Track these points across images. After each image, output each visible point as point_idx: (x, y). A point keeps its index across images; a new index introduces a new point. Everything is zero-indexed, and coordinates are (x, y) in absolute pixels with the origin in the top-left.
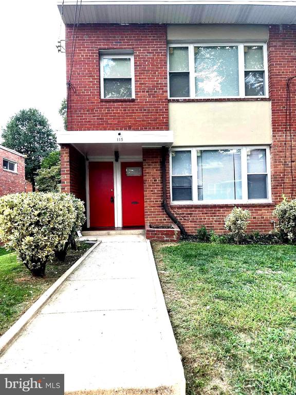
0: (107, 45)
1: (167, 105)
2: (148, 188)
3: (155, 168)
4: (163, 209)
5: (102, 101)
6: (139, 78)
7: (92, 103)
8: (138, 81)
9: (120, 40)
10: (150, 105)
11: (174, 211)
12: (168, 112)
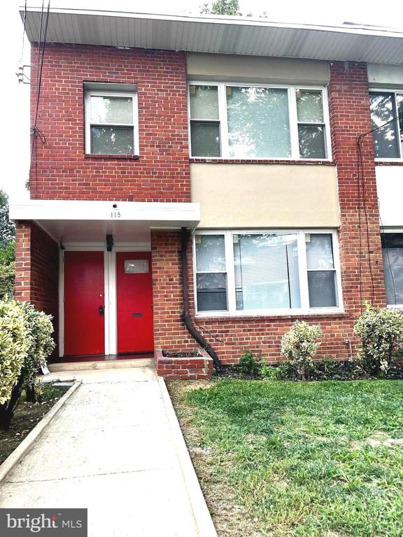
0: (97, 76)
1: (189, 166)
2: (159, 292)
3: (170, 260)
4: (183, 325)
5: (87, 157)
6: (146, 126)
7: (72, 160)
8: (144, 130)
9: (117, 69)
10: (161, 166)
11: (200, 328)
12: (189, 178)
